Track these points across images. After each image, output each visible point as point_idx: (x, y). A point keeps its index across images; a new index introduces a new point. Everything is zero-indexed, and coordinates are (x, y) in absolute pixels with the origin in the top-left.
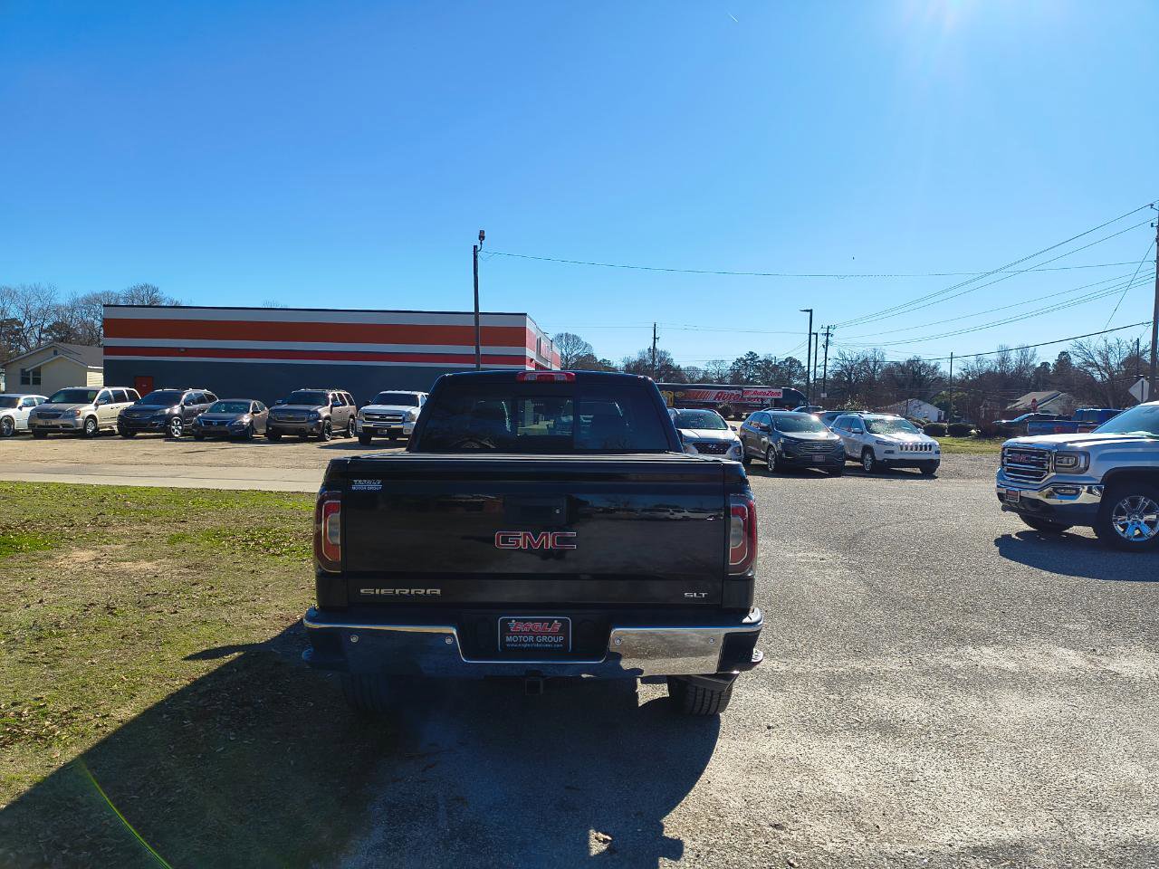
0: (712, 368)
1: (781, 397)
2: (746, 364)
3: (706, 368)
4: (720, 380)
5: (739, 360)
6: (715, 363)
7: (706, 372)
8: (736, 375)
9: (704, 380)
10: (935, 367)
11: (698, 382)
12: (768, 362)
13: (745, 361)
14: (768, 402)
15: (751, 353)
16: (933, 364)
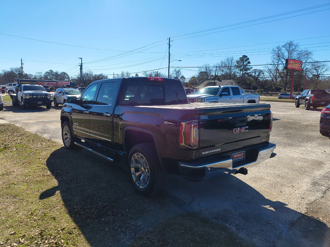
0: (38, 75)
1: (70, 84)
2: (49, 74)
3: (35, 75)
4: (41, 79)
5: (47, 72)
6: (39, 73)
7: (35, 76)
8: (46, 77)
9: (35, 78)
10: (107, 77)
11: (33, 79)
12: (56, 73)
13: (49, 73)
14: (65, 86)
15: (51, 70)
16: (106, 76)
